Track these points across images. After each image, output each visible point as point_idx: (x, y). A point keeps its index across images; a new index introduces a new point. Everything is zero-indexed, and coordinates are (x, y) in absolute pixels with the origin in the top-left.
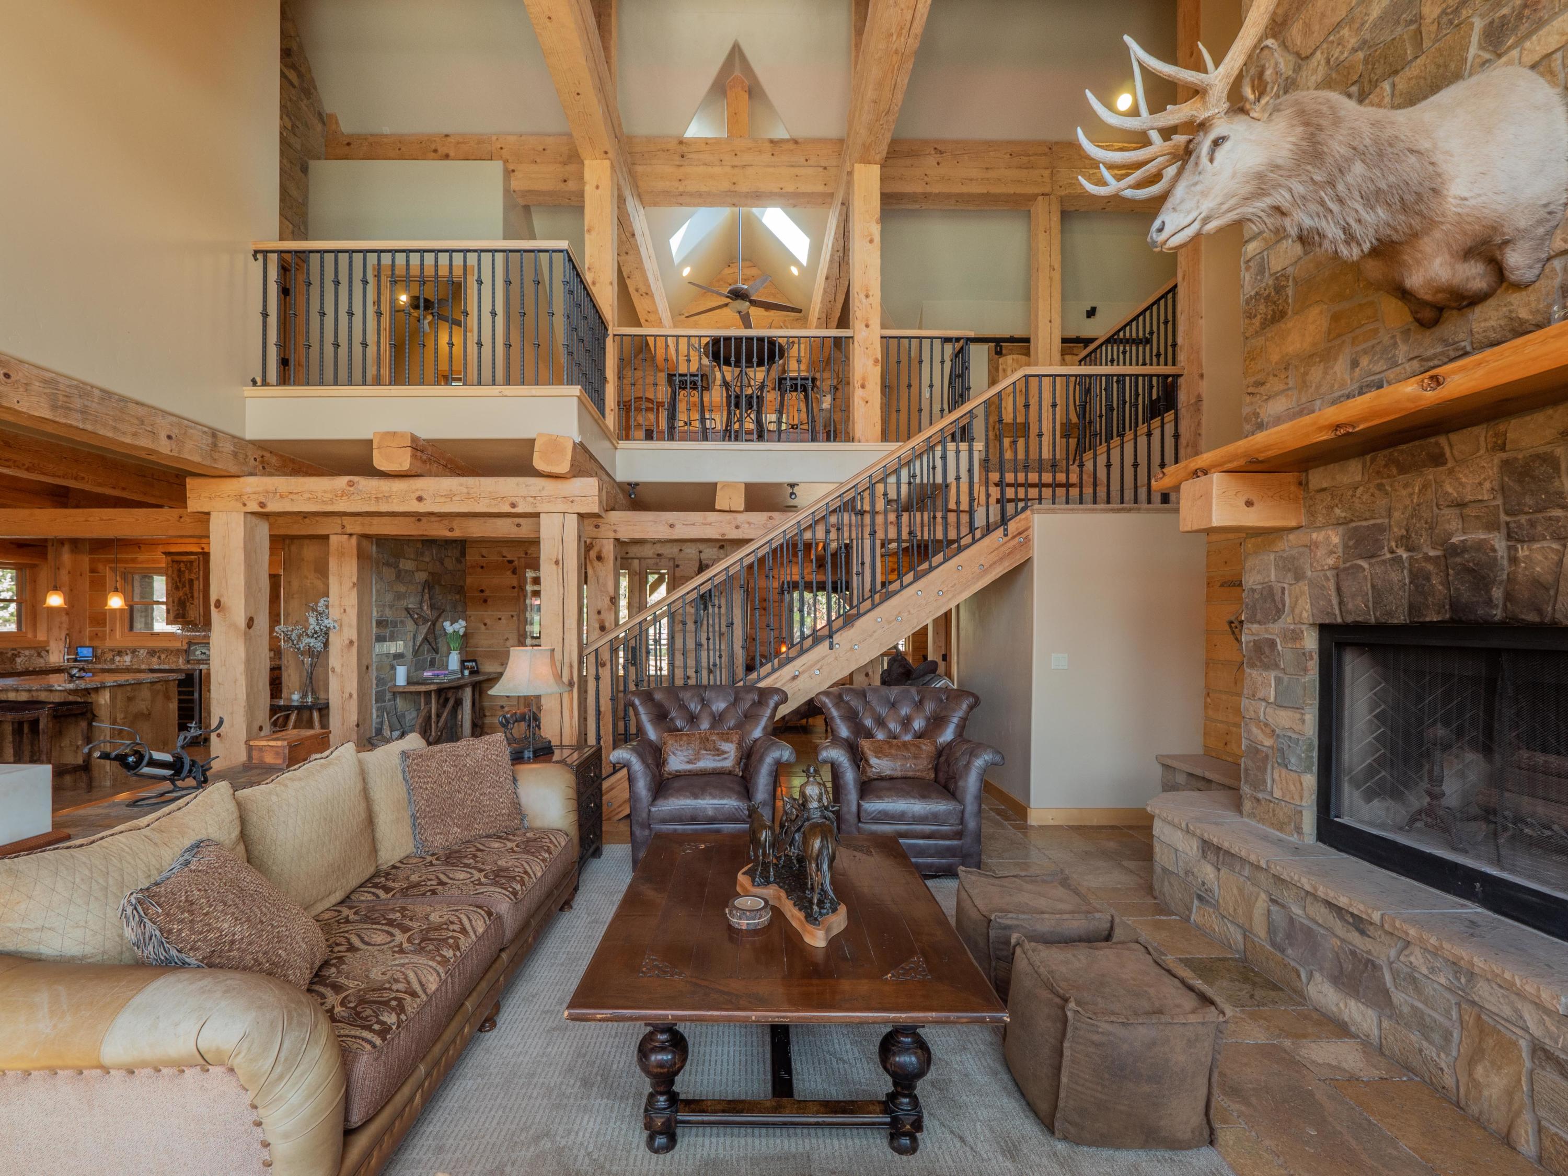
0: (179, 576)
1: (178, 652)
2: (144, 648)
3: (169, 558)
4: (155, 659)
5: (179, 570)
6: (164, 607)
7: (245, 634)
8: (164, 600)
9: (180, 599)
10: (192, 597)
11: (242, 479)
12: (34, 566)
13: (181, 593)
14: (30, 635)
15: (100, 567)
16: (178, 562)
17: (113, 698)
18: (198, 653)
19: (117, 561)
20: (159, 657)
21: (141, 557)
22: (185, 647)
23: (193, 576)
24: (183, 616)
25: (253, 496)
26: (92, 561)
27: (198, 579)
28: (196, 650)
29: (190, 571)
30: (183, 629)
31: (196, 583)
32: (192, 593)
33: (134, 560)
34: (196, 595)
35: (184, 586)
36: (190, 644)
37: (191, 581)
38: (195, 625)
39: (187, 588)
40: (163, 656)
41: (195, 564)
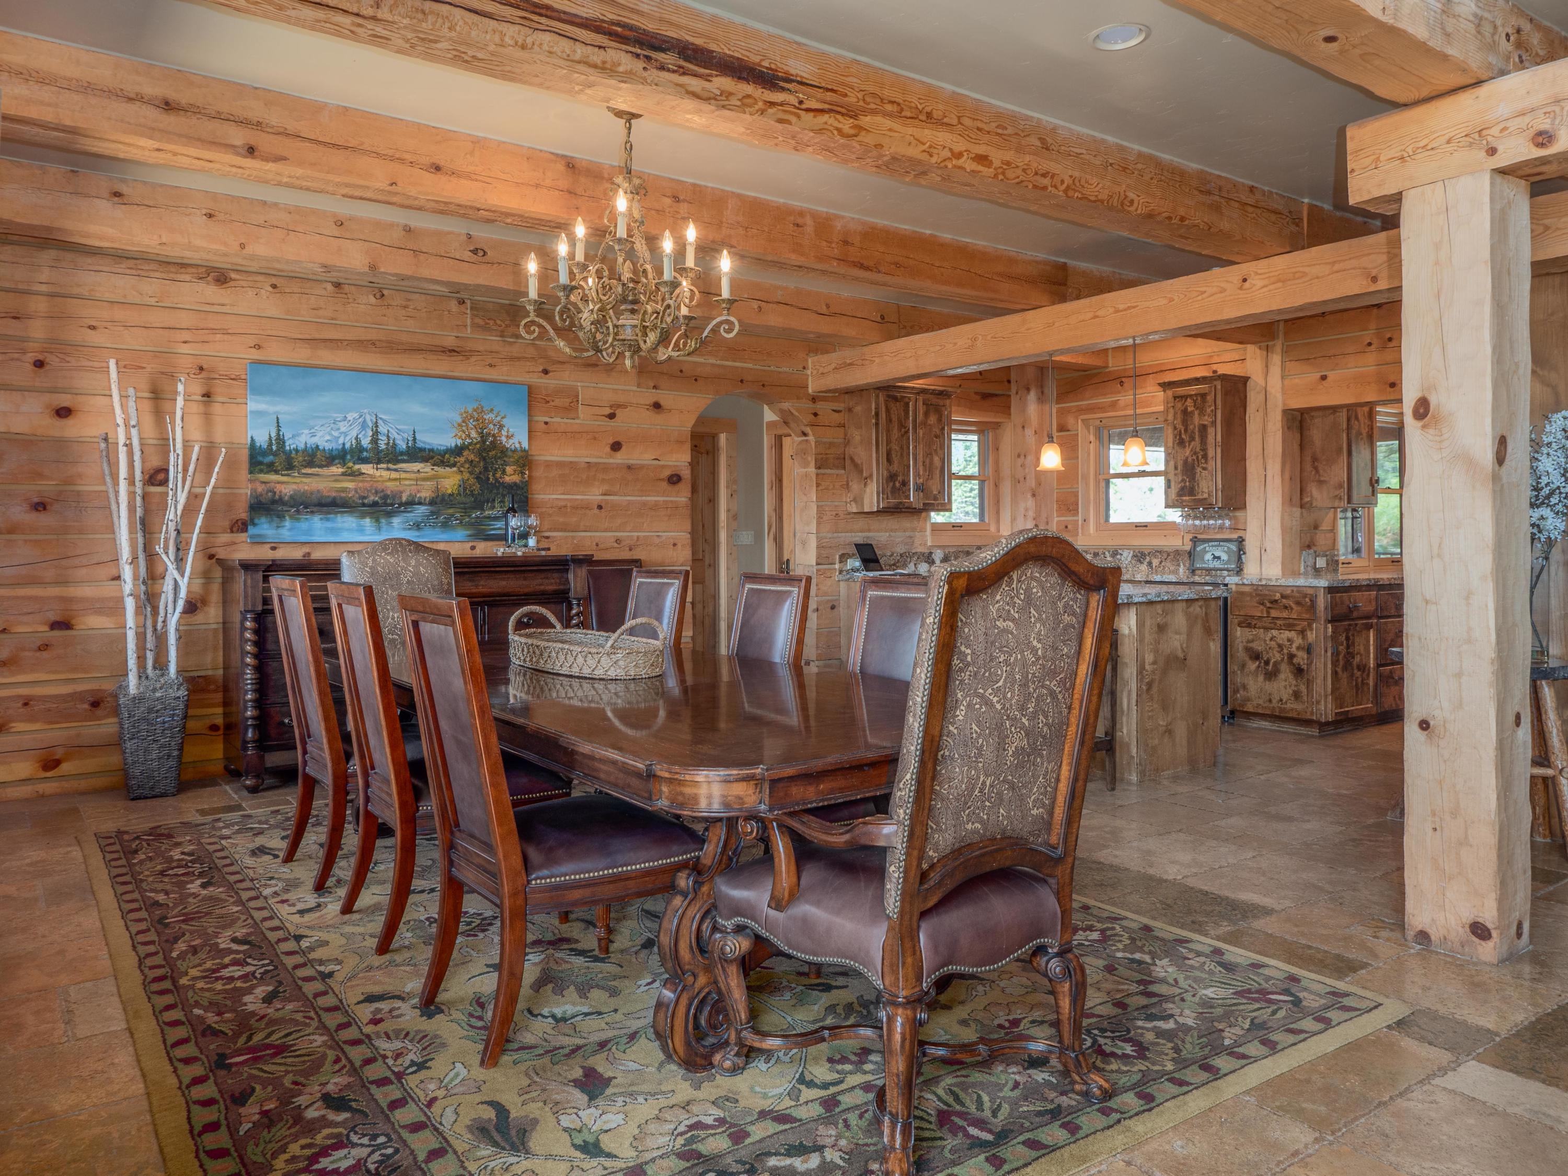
0: (1185, 422)
1: (1177, 554)
2: (1128, 548)
3: (1170, 393)
4: (1144, 567)
5: (1185, 412)
6: (1161, 480)
7: (1496, 478)
8: (1162, 467)
9: (1185, 462)
10: (1205, 457)
11: (1484, 91)
12: (996, 426)
13: (1188, 452)
14: (993, 529)
15: (1071, 421)
16: (1184, 398)
17: (1140, 624)
18: (1208, 557)
19: (1091, 409)
20: (1150, 564)
21: (1125, 398)
22: (1188, 547)
23: (1206, 420)
24: (1191, 492)
25: (1514, 125)
26: (1061, 412)
27: (1214, 423)
28: (1204, 551)
29: (1202, 412)
30: (1186, 517)
31: (1211, 431)
32: (1204, 450)
33: (1113, 405)
34: (1211, 453)
35: (1192, 439)
36: (1195, 541)
37: (1203, 428)
38: (1209, 507)
39: (1196, 443)
40: (1155, 562)
41: (1210, 398)
